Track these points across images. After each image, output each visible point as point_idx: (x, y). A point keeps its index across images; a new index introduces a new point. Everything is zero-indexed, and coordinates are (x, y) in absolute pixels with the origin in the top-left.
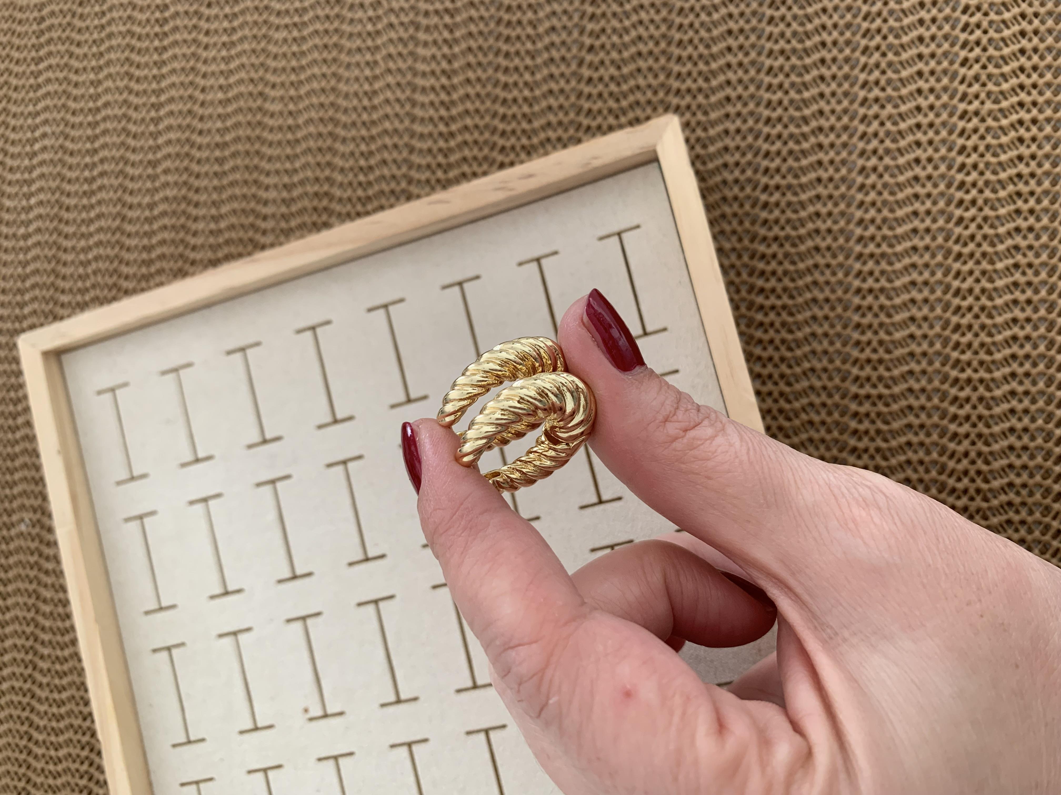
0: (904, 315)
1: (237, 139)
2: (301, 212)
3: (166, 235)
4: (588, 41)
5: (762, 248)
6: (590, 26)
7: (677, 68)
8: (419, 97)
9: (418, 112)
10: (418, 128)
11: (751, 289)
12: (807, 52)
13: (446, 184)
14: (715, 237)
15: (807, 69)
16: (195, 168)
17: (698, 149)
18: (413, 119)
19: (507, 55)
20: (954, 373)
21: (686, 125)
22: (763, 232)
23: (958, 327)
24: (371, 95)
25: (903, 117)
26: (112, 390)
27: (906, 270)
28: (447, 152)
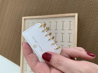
0: (92, 34)
1: (42, 6)
2: (46, 13)
3: (35, 12)
5: (82, 25)
6: (73, 4)
7: (79, 9)
8: (58, 6)
9: (57, 7)
11: (80, 29)
12: (91, 10)
13: (58, 14)
14: (78, 24)
15: (90, 12)
16: (38, 7)
17: (79, 16)
18: (57, 8)
19: (66, 4)
20: (94, 40)
22: (82, 24)
23: (96, 36)
24: (54, 5)
25: (97, 18)
26: (28, 23)
27: (93, 31)
28: (59, 11)
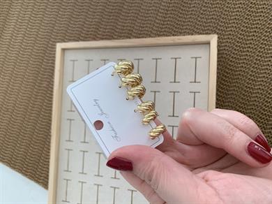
0: (255, 95)
1: (115, 12)
2: (125, 33)
3: (93, 30)
4: (202, 12)
5: (227, 71)
6: (203, 8)
7: (220, 24)
8: (159, 14)
9: (158, 17)
10: (157, 21)
11: (222, 79)
12: (252, 28)
13: (159, 36)
14: (218, 65)
15: (251, 32)
16: (104, 16)
18: (156, 18)
19: (182, 10)
20: (262, 111)
21: (218, 37)
22: (229, 67)
23: (267, 101)
24: (148, 10)
25: (270, 50)
26: (74, 61)
27: (259, 85)
28: (162, 28)
